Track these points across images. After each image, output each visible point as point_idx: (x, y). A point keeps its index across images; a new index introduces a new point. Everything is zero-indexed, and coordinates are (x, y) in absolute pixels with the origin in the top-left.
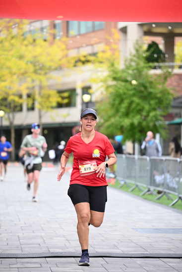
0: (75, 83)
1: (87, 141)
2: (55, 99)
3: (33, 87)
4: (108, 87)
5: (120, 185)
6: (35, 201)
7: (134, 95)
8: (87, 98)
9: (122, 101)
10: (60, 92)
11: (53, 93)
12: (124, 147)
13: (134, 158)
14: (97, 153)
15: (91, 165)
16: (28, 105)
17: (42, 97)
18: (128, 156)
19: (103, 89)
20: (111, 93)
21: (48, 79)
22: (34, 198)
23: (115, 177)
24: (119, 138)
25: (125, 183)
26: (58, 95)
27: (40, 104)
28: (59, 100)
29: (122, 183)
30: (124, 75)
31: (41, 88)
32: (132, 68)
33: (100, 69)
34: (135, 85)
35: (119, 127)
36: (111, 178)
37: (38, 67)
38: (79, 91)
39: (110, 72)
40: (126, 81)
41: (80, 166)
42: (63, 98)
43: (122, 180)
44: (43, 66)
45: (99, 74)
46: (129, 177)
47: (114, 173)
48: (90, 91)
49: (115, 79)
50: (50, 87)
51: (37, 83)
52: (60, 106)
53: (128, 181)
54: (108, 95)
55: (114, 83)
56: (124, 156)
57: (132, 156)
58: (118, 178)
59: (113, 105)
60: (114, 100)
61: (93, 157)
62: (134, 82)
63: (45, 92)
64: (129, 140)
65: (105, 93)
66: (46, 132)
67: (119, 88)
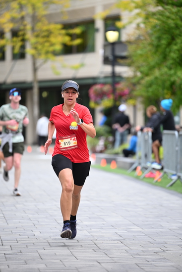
2: (59, 39)
5: (171, 183)
6: (18, 195)
9: (173, 39)
10: (67, 26)
11: (56, 27)
14: (74, 125)
15: (71, 140)
16: (13, 48)
22: (16, 190)
25: (179, 178)
28: (67, 39)
29: (175, 178)
35: (168, 84)
41: (60, 141)
42: (73, 37)
48: (119, 24)
51: (28, 11)
56: (176, 133)
59: (157, 47)
61: (71, 129)
65: (143, 26)
66: (45, 94)
67: (168, 18)
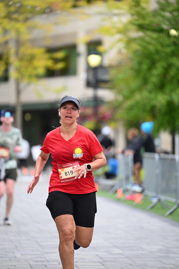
0: (75, 34)
1: (67, 138)
2: (42, 63)
3: (6, 43)
4: (130, 41)
5: (151, 205)
6: (9, 224)
7: (173, 54)
8: (94, 60)
9: (153, 64)
10: (50, 50)
11: (39, 51)
12: (157, 142)
13: (174, 160)
14: (78, 153)
15: (73, 168)
17: (21, 59)
18: (162, 155)
19: (121, 45)
20: (135, 52)
21: (31, 29)
22: (6, 219)
23: (142, 192)
24: (147, 126)
25: (159, 200)
26: (47, 56)
27: (18, 70)
28: (50, 63)
29: (155, 200)
30: (158, 20)
31: (19, 43)
32: (171, 8)
33: (116, 11)
34: (175, 37)
35: (148, 108)
36: (134, 192)
37: (12, 9)
38: (82, 49)
39: (132, 15)
40: (161, 31)
41: (59, 170)
42: (56, 61)
43: (155, 197)
44: (21, 6)
45: (115, 19)
46: (166, 191)
47: (140, 184)
48: (101, 49)
49: (141, 27)
50: (34, 42)
51: (12, 35)
52: (51, 73)
53: (163, 198)
54: (131, 55)
55: (140, 34)
56: (156, 156)
57: (170, 156)
58: (146, 192)
59: (138, 72)
60: (140, 63)
61: (74, 157)
62: (173, 32)
63: (26, 50)
64: (165, 130)
65: (124, 51)
66: (28, 117)
67: (149, 43)
